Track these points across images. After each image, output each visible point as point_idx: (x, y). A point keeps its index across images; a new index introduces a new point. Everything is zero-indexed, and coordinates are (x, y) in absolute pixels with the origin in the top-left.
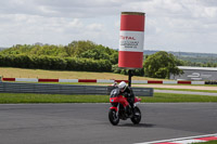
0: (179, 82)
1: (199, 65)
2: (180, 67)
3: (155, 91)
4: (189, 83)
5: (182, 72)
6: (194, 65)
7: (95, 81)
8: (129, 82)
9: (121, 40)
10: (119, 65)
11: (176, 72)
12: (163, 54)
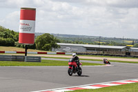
0: (58, 53)
1: (70, 43)
2: (58, 44)
3: (42, 59)
4: (64, 54)
5: (60, 47)
6: (67, 42)
7: (4, 52)
8: (26, 53)
9: (20, 26)
10: (19, 42)
11: (56, 47)
12: (48, 35)
